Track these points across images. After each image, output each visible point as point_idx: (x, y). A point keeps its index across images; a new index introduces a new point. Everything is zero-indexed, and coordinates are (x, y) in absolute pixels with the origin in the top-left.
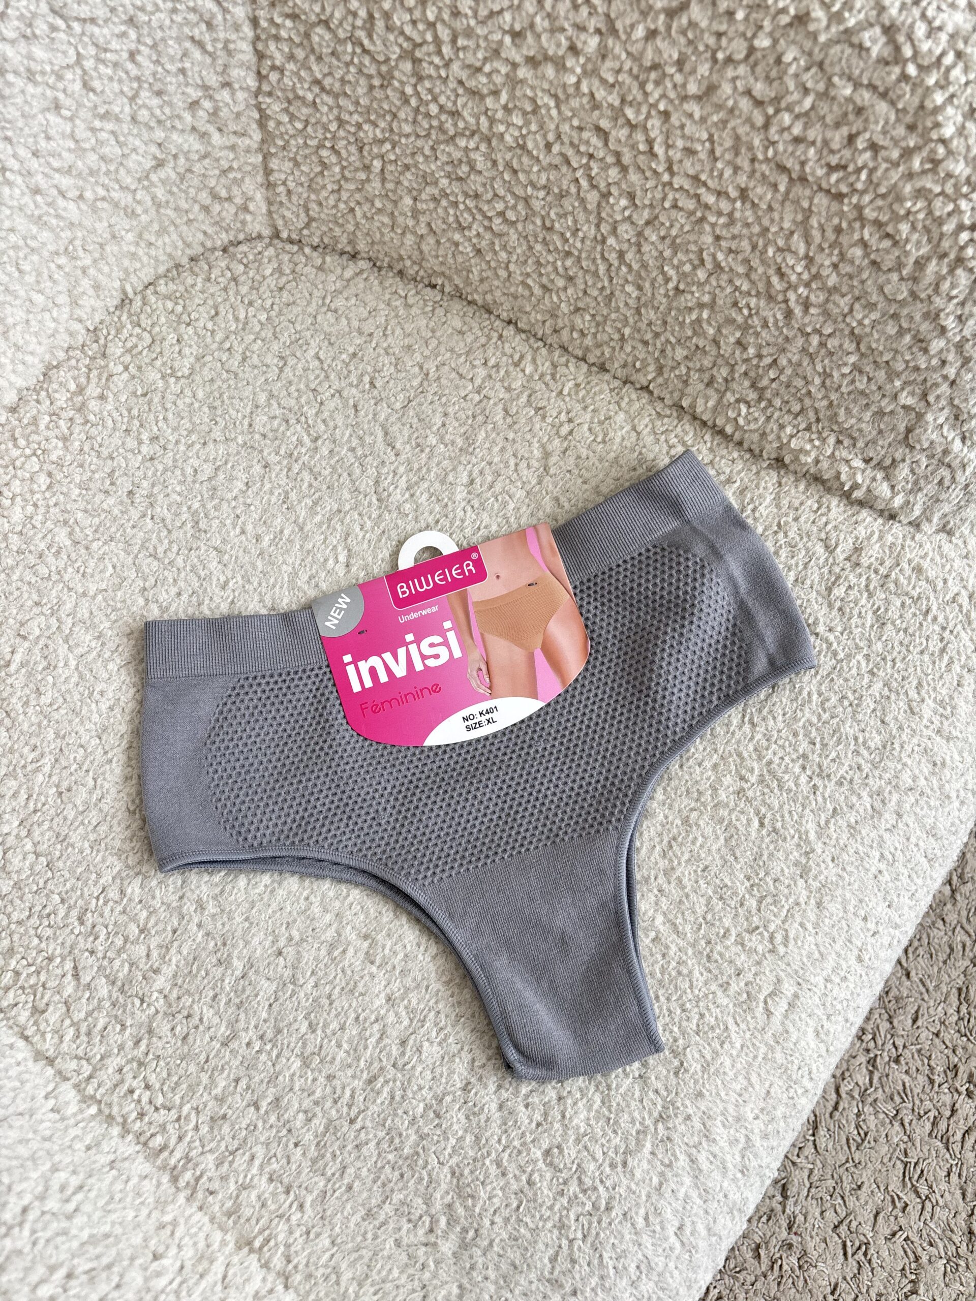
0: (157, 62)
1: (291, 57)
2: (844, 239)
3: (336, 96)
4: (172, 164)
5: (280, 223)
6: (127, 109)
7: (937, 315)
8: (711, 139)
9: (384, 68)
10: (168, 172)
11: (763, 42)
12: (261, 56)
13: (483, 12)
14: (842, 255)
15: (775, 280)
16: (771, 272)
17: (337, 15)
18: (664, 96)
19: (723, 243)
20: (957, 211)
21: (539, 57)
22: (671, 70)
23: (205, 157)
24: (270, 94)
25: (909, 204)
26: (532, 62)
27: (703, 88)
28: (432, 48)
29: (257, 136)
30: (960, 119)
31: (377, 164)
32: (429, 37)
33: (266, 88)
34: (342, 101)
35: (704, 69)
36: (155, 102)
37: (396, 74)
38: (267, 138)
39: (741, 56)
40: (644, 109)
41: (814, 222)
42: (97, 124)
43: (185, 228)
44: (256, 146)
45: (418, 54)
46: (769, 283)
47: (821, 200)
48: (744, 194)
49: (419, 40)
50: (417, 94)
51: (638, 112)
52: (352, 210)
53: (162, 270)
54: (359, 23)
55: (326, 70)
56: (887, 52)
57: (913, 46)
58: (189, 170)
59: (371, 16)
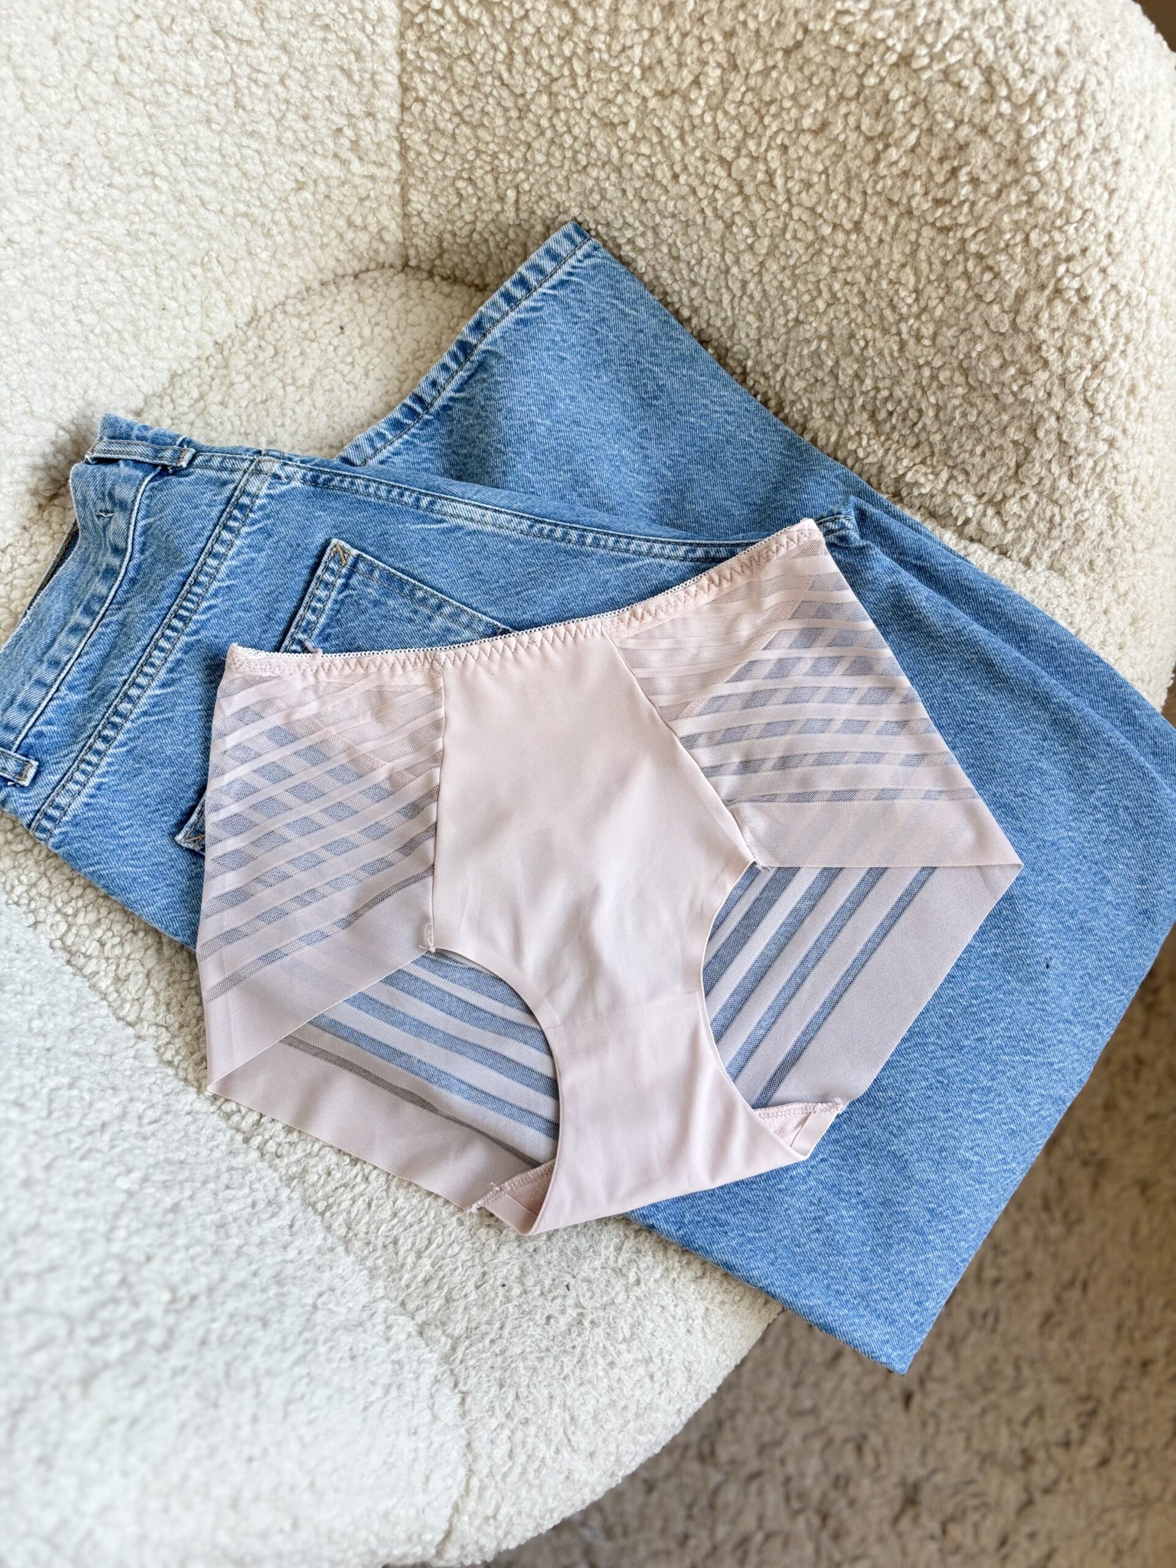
0: (306, 87)
1: (433, 89)
2: (950, 274)
3: (474, 128)
4: (312, 188)
5: (412, 252)
6: (273, 131)
7: (1039, 348)
8: (825, 171)
9: (521, 102)
10: (307, 194)
11: (871, 80)
12: (405, 88)
13: (616, 47)
14: (948, 287)
15: (888, 312)
16: (883, 304)
17: (480, 49)
18: (783, 129)
19: (840, 275)
20: (1053, 243)
21: (668, 92)
22: (787, 104)
23: (343, 183)
24: (411, 125)
25: (1008, 236)
26: (659, 94)
27: (818, 122)
28: (567, 81)
29: (397, 166)
30: (1052, 154)
31: (511, 194)
32: (566, 72)
33: (408, 118)
34: (481, 132)
35: (819, 105)
36: (300, 125)
37: (533, 107)
38: (408, 168)
39: (851, 92)
40: (765, 142)
41: (922, 255)
42: (244, 141)
43: (319, 252)
44: (394, 176)
45: (555, 88)
46: (882, 317)
47: (927, 232)
48: (858, 226)
49: (555, 72)
50: (553, 126)
51: (759, 144)
52: (486, 241)
53: (293, 291)
54: (500, 57)
55: (466, 102)
56: (984, 92)
57: (1008, 85)
58: (327, 197)
59: (511, 52)
